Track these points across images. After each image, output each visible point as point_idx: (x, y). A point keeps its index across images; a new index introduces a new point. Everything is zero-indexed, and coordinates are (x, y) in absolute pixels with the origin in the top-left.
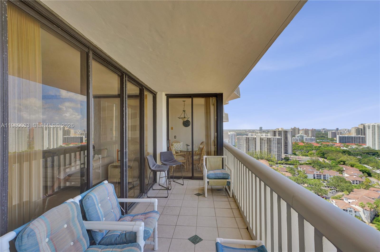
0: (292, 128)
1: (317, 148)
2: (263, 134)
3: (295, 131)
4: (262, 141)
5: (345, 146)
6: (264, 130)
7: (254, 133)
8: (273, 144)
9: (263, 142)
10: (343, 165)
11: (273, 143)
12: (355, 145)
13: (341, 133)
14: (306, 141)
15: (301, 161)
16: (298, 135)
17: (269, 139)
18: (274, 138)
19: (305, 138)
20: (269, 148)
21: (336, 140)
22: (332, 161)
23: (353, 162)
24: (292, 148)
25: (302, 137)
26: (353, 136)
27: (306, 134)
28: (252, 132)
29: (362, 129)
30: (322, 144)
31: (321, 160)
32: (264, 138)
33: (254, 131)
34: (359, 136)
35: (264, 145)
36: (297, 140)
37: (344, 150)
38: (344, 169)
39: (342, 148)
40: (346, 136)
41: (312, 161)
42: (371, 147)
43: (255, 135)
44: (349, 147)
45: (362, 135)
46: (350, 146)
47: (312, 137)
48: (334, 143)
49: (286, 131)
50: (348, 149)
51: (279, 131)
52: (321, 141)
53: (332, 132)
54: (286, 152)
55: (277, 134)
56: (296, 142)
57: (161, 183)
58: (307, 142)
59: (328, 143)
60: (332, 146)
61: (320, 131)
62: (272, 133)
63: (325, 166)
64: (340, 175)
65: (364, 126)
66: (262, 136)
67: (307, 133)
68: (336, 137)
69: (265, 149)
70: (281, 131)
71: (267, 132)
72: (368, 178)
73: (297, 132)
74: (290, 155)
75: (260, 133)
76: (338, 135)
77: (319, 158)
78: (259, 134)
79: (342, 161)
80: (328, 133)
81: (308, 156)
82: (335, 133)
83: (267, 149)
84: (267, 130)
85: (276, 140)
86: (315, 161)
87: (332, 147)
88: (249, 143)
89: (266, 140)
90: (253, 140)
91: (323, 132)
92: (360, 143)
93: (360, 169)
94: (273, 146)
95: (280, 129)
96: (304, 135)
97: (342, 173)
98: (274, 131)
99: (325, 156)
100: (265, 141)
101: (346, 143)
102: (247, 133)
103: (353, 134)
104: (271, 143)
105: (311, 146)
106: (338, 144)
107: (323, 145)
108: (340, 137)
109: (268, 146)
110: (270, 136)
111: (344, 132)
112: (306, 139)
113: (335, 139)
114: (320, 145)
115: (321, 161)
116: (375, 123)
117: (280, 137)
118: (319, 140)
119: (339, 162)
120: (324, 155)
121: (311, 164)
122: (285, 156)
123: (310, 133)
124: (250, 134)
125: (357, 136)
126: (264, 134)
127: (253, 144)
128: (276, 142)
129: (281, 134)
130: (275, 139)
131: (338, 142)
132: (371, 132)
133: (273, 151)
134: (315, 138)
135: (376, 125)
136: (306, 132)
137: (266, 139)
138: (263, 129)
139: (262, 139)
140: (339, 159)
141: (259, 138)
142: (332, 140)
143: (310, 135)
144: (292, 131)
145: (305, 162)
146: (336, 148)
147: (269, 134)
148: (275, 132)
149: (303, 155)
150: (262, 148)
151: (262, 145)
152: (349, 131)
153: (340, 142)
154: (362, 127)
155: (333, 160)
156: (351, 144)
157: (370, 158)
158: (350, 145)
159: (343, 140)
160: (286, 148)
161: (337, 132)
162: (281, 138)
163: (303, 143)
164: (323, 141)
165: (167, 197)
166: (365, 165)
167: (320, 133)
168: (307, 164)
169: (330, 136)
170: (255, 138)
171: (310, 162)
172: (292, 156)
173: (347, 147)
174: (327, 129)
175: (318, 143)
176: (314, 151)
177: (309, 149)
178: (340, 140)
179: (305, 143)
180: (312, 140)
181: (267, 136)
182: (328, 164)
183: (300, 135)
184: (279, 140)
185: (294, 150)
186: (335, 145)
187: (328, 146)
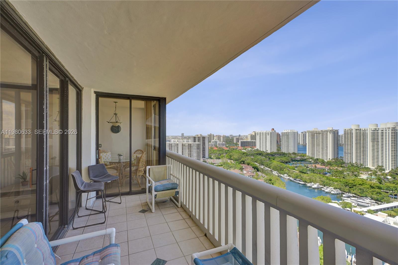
0: (208, 134)
1: (226, 151)
2: (184, 140)
3: (211, 137)
4: (184, 147)
5: (244, 149)
6: (186, 136)
7: (176, 139)
8: (193, 150)
9: (185, 148)
10: (243, 164)
11: (193, 149)
12: (251, 148)
13: (242, 139)
14: (219, 145)
15: (215, 163)
16: (213, 141)
17: (190, 144)
18: (194, 144)
19: (218, 143)
20: (190, 153)
21: (239, 145)
22: (237, 161)
23: (248, 161)
24: (209, 152)
25: (216, 142)
26: (249, 141)
27: (218, 140)
28: (174, 138)
29: (254, 135)
30: (230, 148)
31: (229, 161)
32: (186, 144)
33: (176, 137)
34: (252, 141)
35: (185, 151)
36: (212, 145)
37: (244, 152)
38: (244, 167)
39: (242, 151)
40: (245, 141)
41: (223, 163)
42: (259, 149)
43: (178, 141)
44: (247, 150)
45: (254, 140)
46: (247, 149)
47: (223, 142)
48: (237, 147)
49: (204, 137)
50: (246, 151)
51: (198, 137)
52: (229, 145)
53: (236, 138)
54: (204, 157)
55: (197, 140)
56: (211, 147)
57: (88, 207)
58: (219, 146)
59: (233, 147)
60: (236, 149)
61: (228, 137)
62: (192, 139)
63: (232, 166)
64: (241, 172)
65: (255, 133)
66: (184, 142)
67: (220, 139)
68: (239, 142)
70: (200, 137)
71: (189, 138)
72: (257, 172)
73: (212, 139)
74: (207, 159)
75: (182, 139)
76: (240, 140)
77: (228, 160)
78: (181, 140)
79: (242, 161)
80: (234, 138)
81: (219, 158)
82: (238, 138)
83: (188, 154)
84: (188, 136)
85: (196, 146)
86: (225, 163)
87: (236, 150)
88: (172, 149)
89: (187, 146)
90: (175, 147)
91: (231, 138)
92: (253, 146)
93: (253, 166)
94: (193, 151)
95: (199, 136)
96: (218, 141)
97: (242, 171)
98: (194, 137)
99: (232, 158)
100: (187, 147)
101: (245, 146)
102: (170, 139)
103: (249, 140)
104: (192, 149)
105: (223, 150)
106: (240, 147)
107: (230, 149)
108: (241, 142)
109: (189, 152)
110: (191, 142)
111: (244, 137)
112: (219, 144)
113: (238, 143)
114: (229, 149)
115: (229, 162)
116: (266, 131)
117: (199, 143)
118: (228, 144)
119: (241, 162)
120: (231, 157)
121: (222, 165)
122: (203, 160)
123: (222, 138)
124: (173, 140)
125: (251, 141)
126: (185, 140)
127: (175, 150)
128: (196, 148)
129: (200, 140)
130: (195, 144)
131: (240, 146)
132: (259, 137)
133: (193, 156)
134: (225, 143)
135: (262, 132)
136: (219, 137)
137: (188, 144)
138: (184, 135)
139: (184, 145)
140: (240, 159)
141: (181, 144)
142: (236, 144)
143: (222, 140)
144: (208, 137)
145: (218, 164)
146: (238, 150)
147: (190, 140)
148: (195, 138)
149: (217, 158)
150: (184, 153)
151: (184, 151)
152: (247, 137)
153: (241, 146)
154: (254, 134)
155: (237, 160)
156: (248, 147)
157: (258, 158)
158: (247, 148)
159: (244, 144)
160: (204, 152)
161: (239, 138)
162: (200, 144)
163: (217, 147)
164: (231, 145)
165: (104, 223)
166: (255, 163)
167: (228, 138)
168: (219, 165)
169: (235, 142)
170: (178, 144)
171: (222, 164)
172: (209, 160)
173: (245, 150)
174: (233, 135)
175: (227, 147)
176: (224, 154)
177: (221, 152)
178: (241, 144)
179: (218, 148)
180: (223, 144)
181: (188, 142)
182: (234, 164)
183: (214, 140)
184: (198, 146)
185: (210, 154)
186: (238, 148)
187: (234, 149)
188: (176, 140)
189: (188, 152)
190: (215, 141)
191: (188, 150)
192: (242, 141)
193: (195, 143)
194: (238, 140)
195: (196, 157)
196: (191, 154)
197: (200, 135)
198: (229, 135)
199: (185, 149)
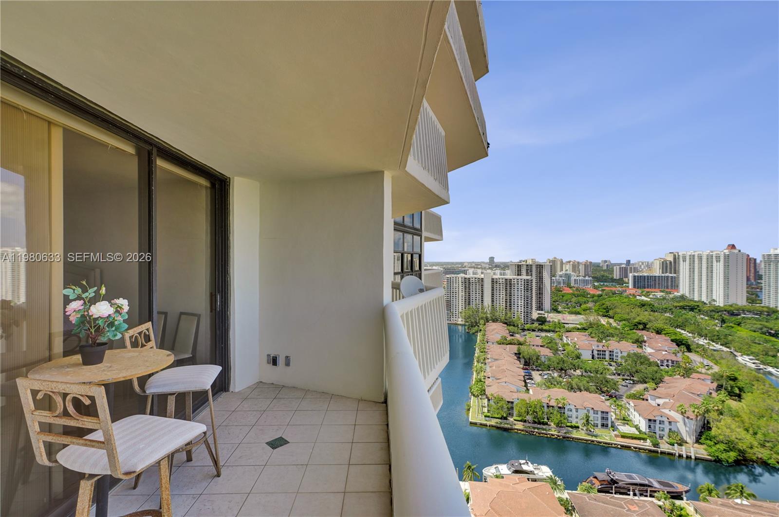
0: (549, 259)
1: (596, 298)
2: (495, 270)
3: (555, 264)
4: (495, 285)
5: (644, 293)
6: (498, 263)
7: (479, 268)
8: (516, 292)
9: (498, 287)
10: (642, 330)
11: (516, 290)
12: (661, 291)
13: (636, 270)
14: (575, 284)
15: (568, 324)
16: (560, 273)
17: (508, 280)
18: (518, 280)
19: (573, 278)
20: (508, 299)
21: (628, 283)
22: (624, 322)
23: (659, 325)
24: (551, 298)
25: (568, 276)
26: (657, 275)
27: (574, 271)
28: (474, 267)
29: (671, 262)
30: (603, 290)
31: (604, 321)
32: (499, 279)
33: (479, 265)
34: (667, 275)
35: (498, 293)
36: (560, 283)
37: (642, 301)
38: (645, 339)
39: (638, 297)
40: (646, 275)
41: (588, 324)
42: (687, 295)
43: (482, 273)
44: (651, 296)
45: (671, 273)
46: (653, 294)
47: (585, 277)
48: (624, 289)
49: (540, 265)
50: (649, 300)
51: (527, 265)
52: (602, 283)
53: (620, 268)
54: (540, 308)
55: (524, 271)
56: (556, 286)
58: (576, 286)
59: (613, 289)
60: (621, 294)
61: (598, 266)
62: (515, 269)
63: (612, 334)
64: (639, 350)
65: (675, 256)
66: (494, 274)
67: (577, 269)
68: (626, 276)
69: (501, 300)
70: (531, 265)
71: (504, 266)
72: (687, 354)
73: (559, 268)
74: (548, 312)
75: (490, 268)
76: (631, 272)
77: (600, 317)
78: (489, 271)
79: (640, 324)
80: (613, 268)
81: (579, 313)
82: (626, 269)
83: (504, 300)
84: (502, 263)
85: (523, 283)
86: (594, 324)
87: (621, 296)
88: (470, 289)
89: (503, 284)
90: (478, 284)
91: (605, 268)
92: (668, 288)
93: (672, 338)
94: (516, 294)
95: (530, 262)
96: (572, 273)
97: (641, 347)
98: (518, 265)
99: (611, 313)
100: (501, 285)
101: (645, 288)
102: (466, 269)
103: (657, 272)
104: (513, 289)
105: (584, 294)
106: (631, 289)
107: (605, 291)
108: (635, 276)
109: (506, 295)
110: (509, 275)
111: (641, 266)
112: (575, 280)
114: (600, 293)
115: (604, 323)
117: (529, 277)
118: (598, 282)
119: (635, 325)
120: (608, 312)
121: (586, 330)
122: (539, 314)
123: (582, 268)
124: (471, 271)
125: (663, 275)
126: (498, 272)
127: (477, 290)
128: (523, 287)
129: (530, 271)
130: (520, 281)
131: (631, 285)
132: (687, 267)
133: (516, 305)
134: (590, 278)
135: (696, 254)
136: (575, 266)
137: (504, 280)
138: (496, 260)
139: (495, 280)
140: (635, 318)
141: (490, 280)
142: (620, 282)
143: (582, 273)
144: (551, 266)
145: (575, 325)
146: (627, 297)
147: (508, 272)
148: (519, 267)
149: (571, 313)
150: (495, 299)
151: (495, 293)
152: (649, 265)
153: (634, 287)
154: (670, 258)
155: (624, 320)
156: (653, 290)
157: (687, 317)
158: (652, 292)
159: (642, 282)
160: (540, 298)
161: (628, 267)
162: (532, 280)
163: (570, 288)
164: (605, 284)
166: (679, 330)
167: (598, 268)
168: (578, 329)
169: (616, 275)
170: (482, 279)
171: (585, 326)
172: (551, 314)
173: (647, 296)
174: (612, 262)
175: (595, 287)
176: (590, 305)
177: (581, 299)
178: (634, 282)
179: (574, 289)
180: (586, 282)
181: (504, 275)
182: (616, 328)
183: (564, 272)
184: (528, 283)
185: (554, 301)
186: (625, 291)
187: (614, 293)
188: (479, 271)
189: (504, 296)
190: (566, 274)
191: (504, 291)
192: (636, 274)
193: (519, 277)
194: (624, 271)
195: (523, 308)
196: (510, 300)
197: (532, 260)
198: (600, 261)
199: (498, 289)
